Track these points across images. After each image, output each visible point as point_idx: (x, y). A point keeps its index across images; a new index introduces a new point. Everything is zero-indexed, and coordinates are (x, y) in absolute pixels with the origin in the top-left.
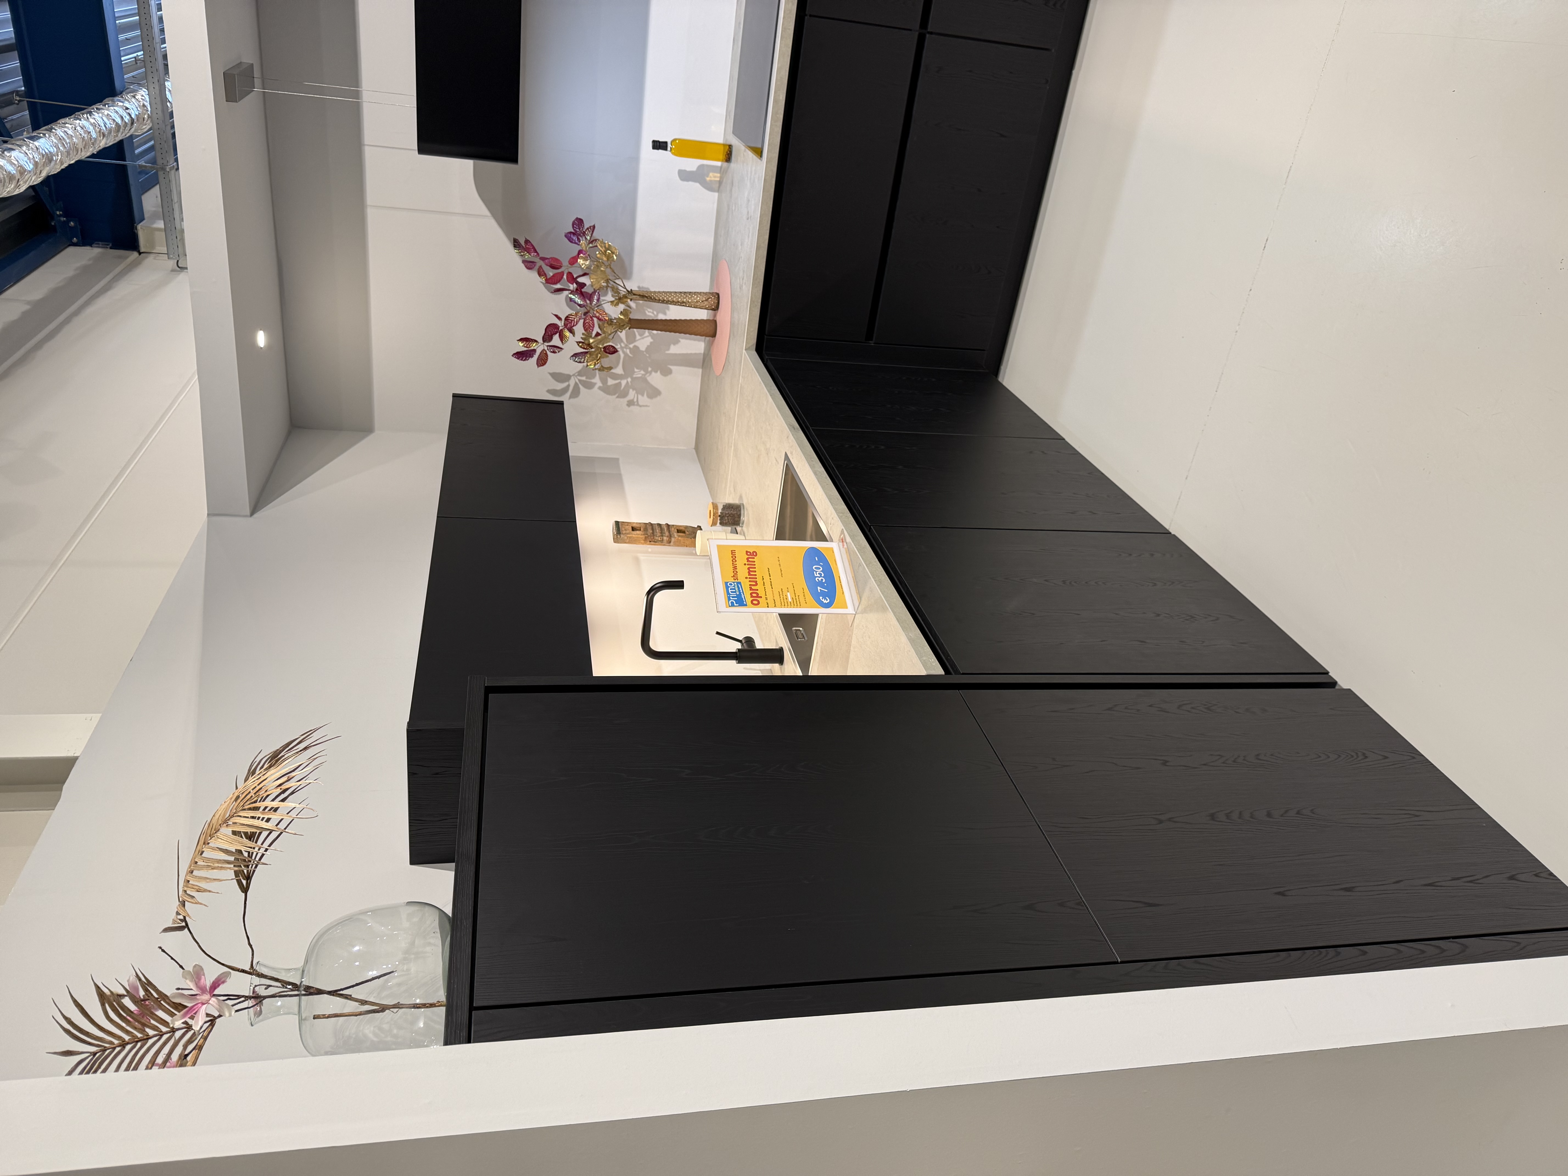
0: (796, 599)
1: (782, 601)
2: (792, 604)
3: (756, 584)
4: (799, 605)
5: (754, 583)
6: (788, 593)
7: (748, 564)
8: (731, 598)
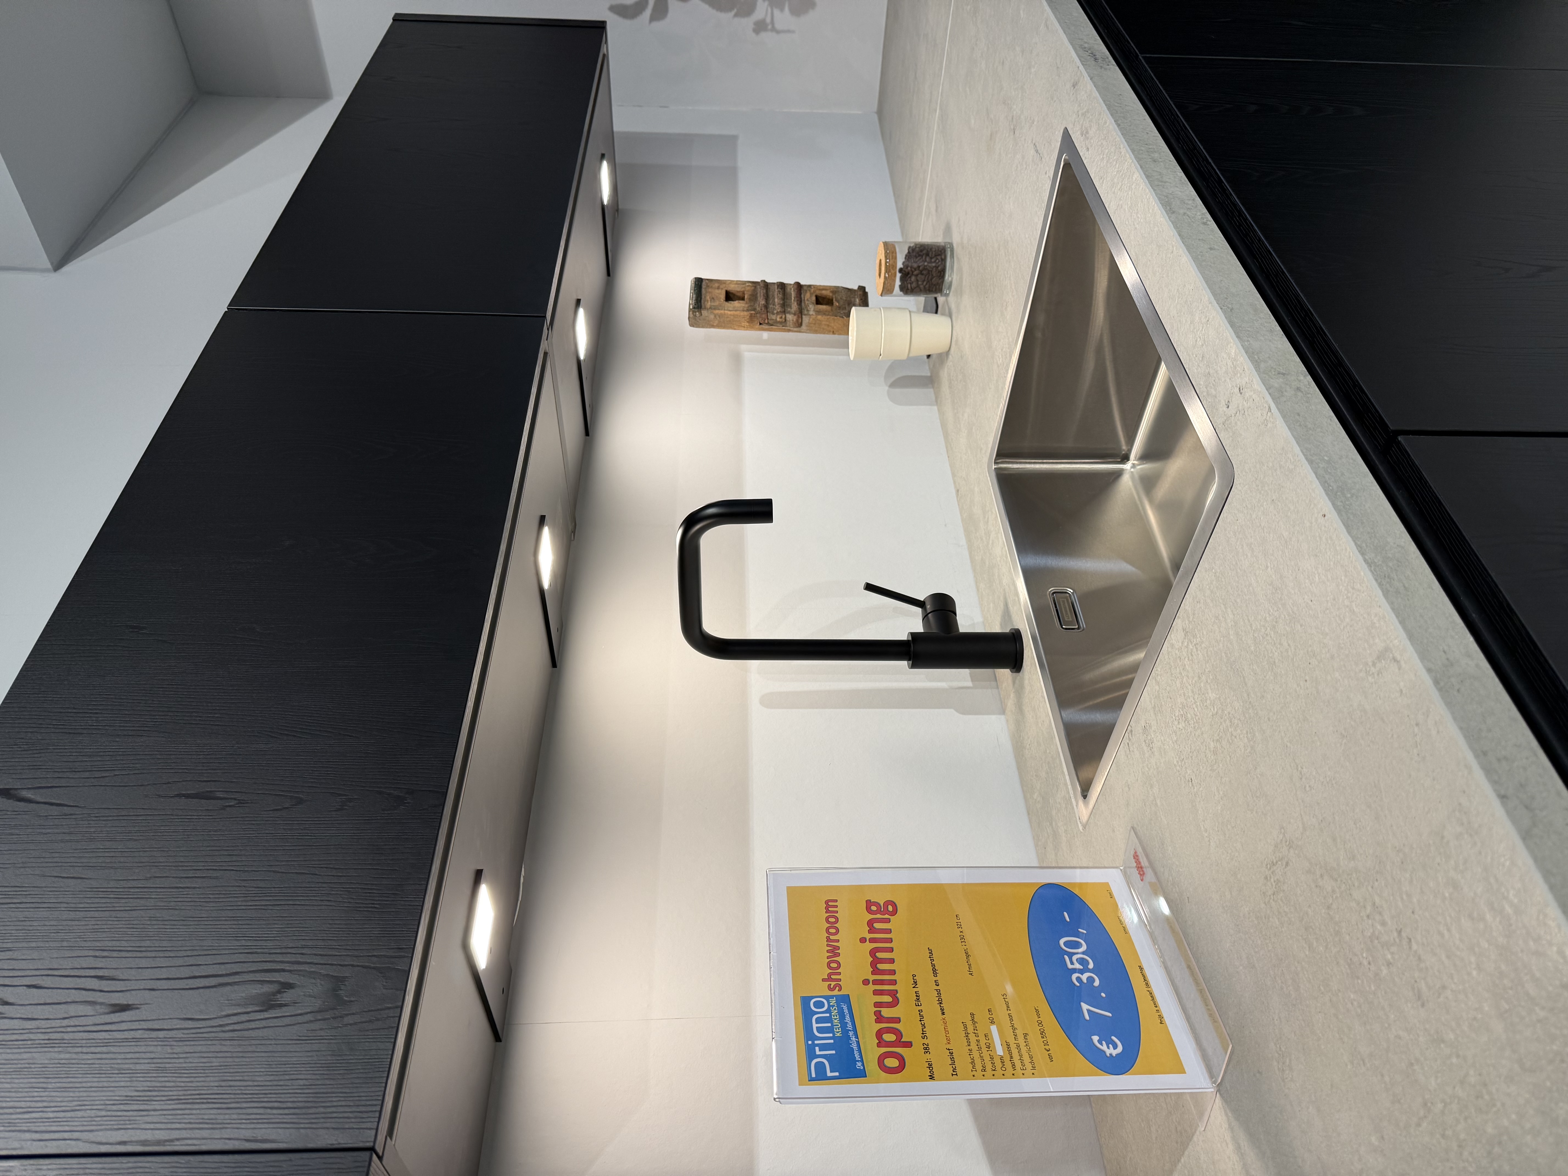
0: (1018, 1046)
1: (976, 1054)
2: (1008, 1064)
3: (895, 1003)
4: (1029, 1066)
5: (887, 999)
6: (994, 1028)
7: (872, 940)
8: (818, 1052)
